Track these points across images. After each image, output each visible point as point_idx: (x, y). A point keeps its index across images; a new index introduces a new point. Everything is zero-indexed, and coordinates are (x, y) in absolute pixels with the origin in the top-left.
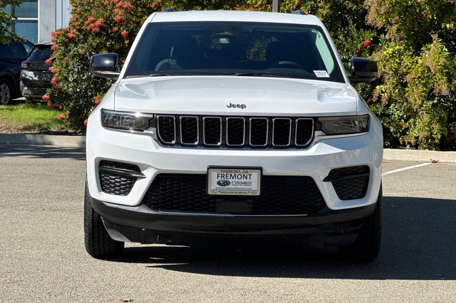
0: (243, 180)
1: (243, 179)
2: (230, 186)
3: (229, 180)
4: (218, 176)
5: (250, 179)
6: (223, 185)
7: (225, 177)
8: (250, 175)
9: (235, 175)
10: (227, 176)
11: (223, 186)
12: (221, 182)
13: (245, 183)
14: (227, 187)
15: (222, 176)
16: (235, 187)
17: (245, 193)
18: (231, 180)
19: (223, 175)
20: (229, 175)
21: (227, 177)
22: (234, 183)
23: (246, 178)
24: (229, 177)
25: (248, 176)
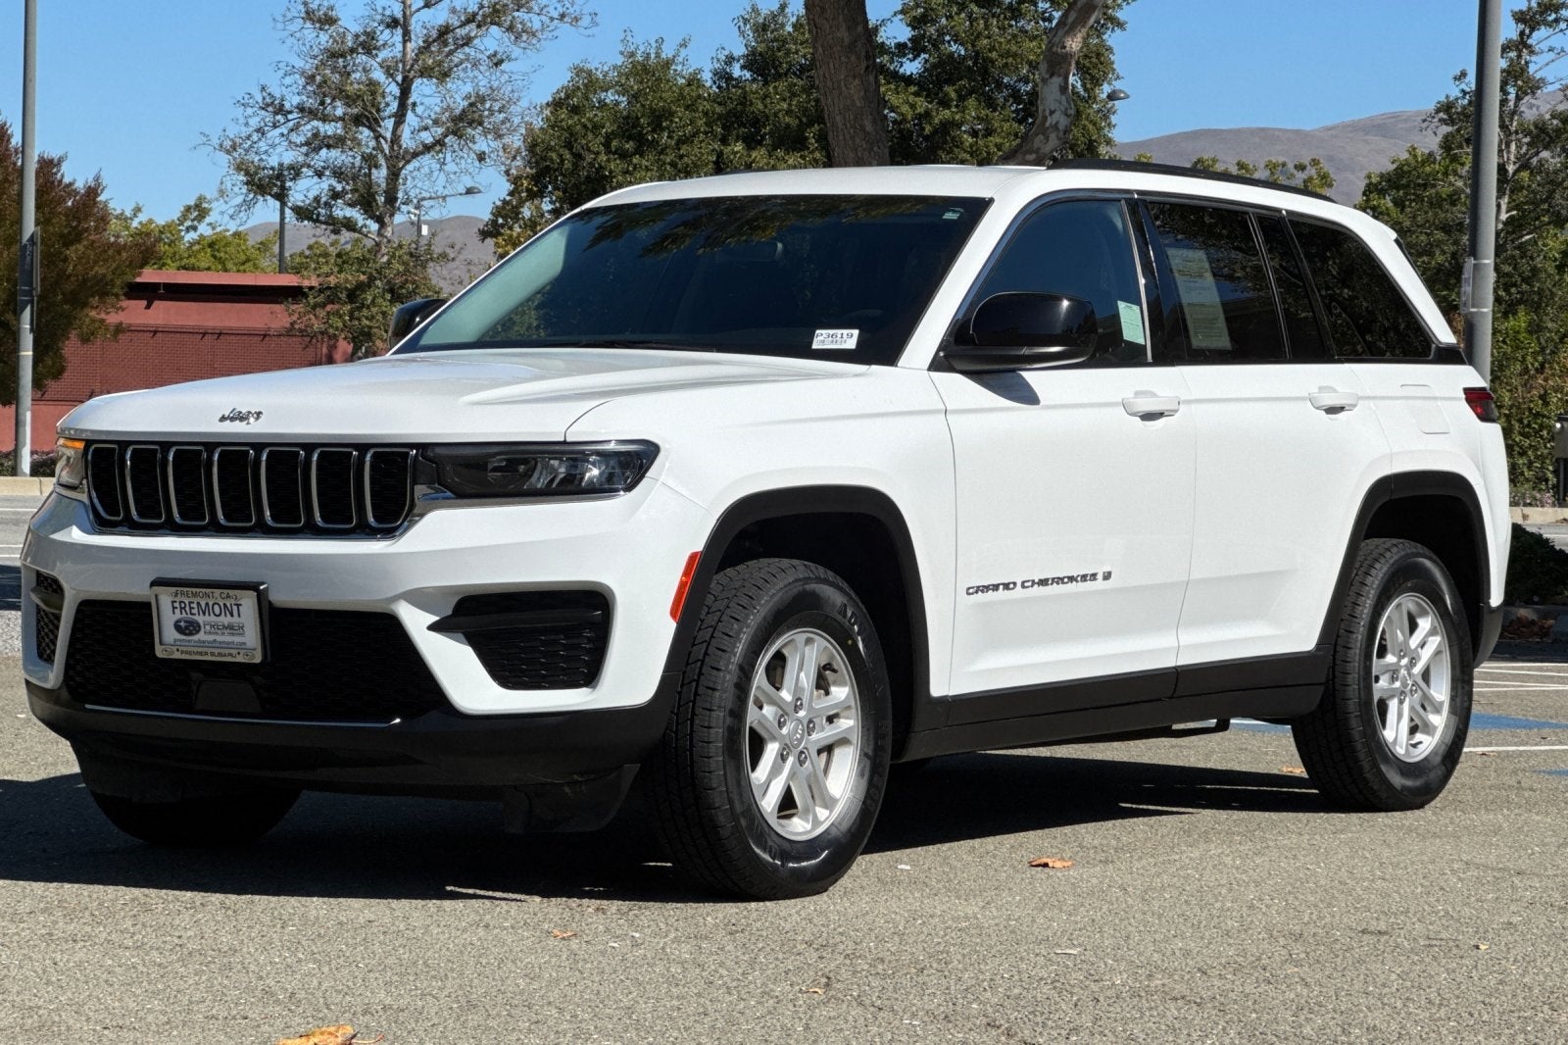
0: (226, 620)
1: (226, 615)
2: (201, 636)
3: (196, 618)
4: (174, 608)
5: (239, 616)
6: (187, 632)
7: (187, 609)
8: (238, 605)
9: (207, 604)
10: (191, 608)
11: (185, 634)
12: (182, 624)
13: (230, 627)
14: (196, 638)
15: (181, 608)
16: (211, 638)
17: (231, 655)
18: (200, 619)
19: (183, 605)
20: (194, 605)
21: (193, 611)
22: (208, 628)
23: (232, 615)
24: (195, 611)
25: (235, 608)
